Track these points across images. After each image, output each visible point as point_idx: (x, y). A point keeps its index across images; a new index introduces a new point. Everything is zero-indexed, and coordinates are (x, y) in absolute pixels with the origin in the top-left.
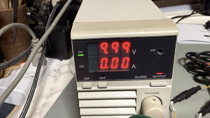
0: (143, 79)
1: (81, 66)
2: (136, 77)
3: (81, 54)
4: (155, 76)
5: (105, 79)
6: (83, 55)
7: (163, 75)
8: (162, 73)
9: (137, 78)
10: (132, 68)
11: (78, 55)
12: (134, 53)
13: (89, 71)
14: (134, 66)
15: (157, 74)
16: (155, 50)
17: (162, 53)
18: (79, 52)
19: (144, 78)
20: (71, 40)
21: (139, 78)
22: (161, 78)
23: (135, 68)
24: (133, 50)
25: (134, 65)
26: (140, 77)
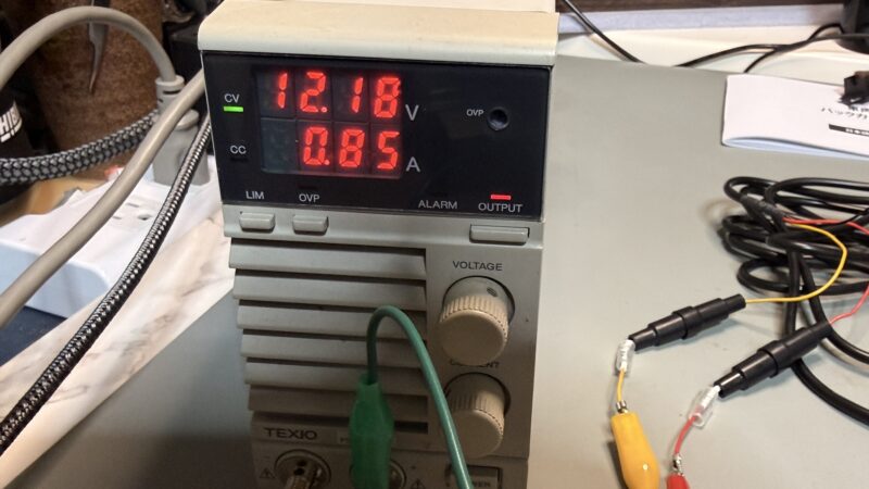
0: (445, 211)
1: (234, 149)
2: (422, 203)
3: (233, 104)
4: (486, 207)
5: (318, 202)
6: (240, 109)
7: (511, 202)
8: (509, 197)
9: (426, 209)
10: (408, 169)
11: (227, 109)
12: (412, 118)
13: (265, 170)
14: (413, 163)
15: (493, 197)
16: (481, 112)
17: (505, 126)
18: (229, 98)
19: (451, 210)
20: (199, 51)
21: (432, 209)
22: (505, 214)
23: (418, 170)
24: (407, 107)
25: (413, 159)
26: (436, 204)
